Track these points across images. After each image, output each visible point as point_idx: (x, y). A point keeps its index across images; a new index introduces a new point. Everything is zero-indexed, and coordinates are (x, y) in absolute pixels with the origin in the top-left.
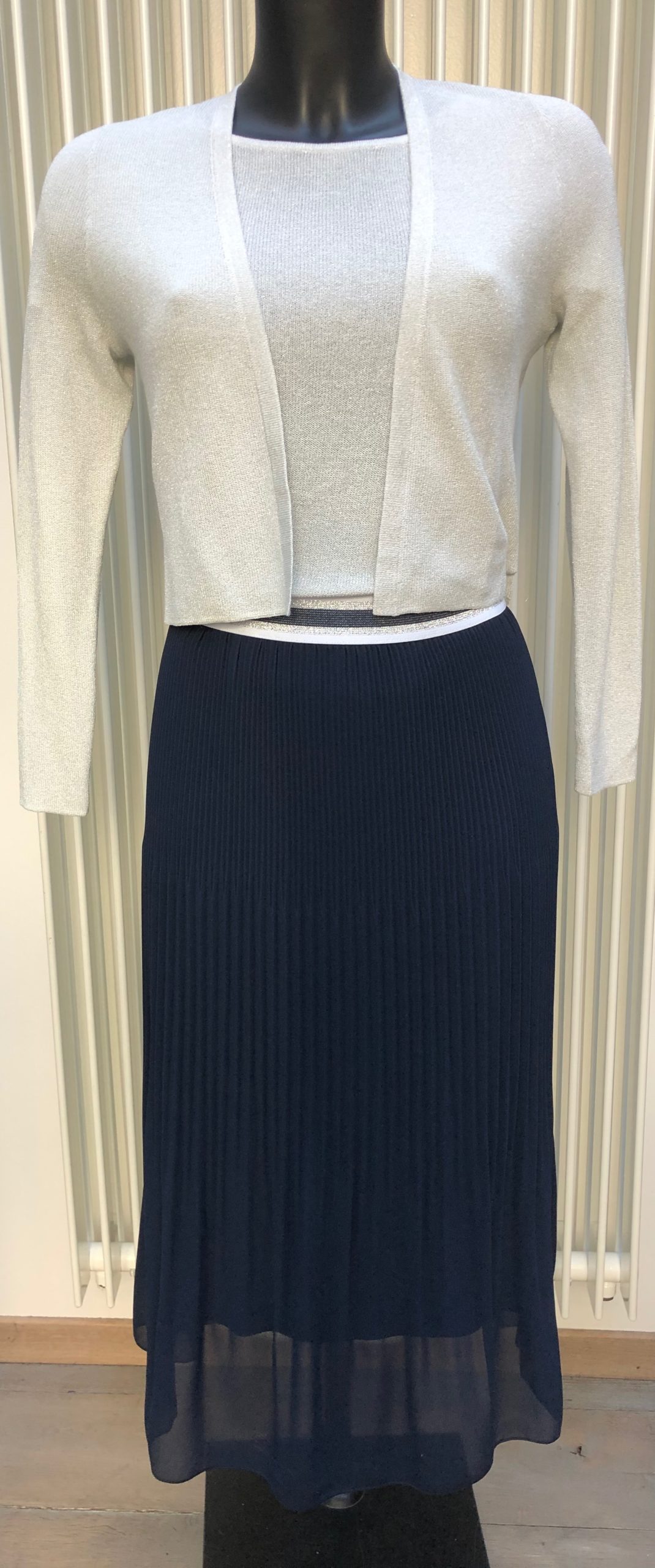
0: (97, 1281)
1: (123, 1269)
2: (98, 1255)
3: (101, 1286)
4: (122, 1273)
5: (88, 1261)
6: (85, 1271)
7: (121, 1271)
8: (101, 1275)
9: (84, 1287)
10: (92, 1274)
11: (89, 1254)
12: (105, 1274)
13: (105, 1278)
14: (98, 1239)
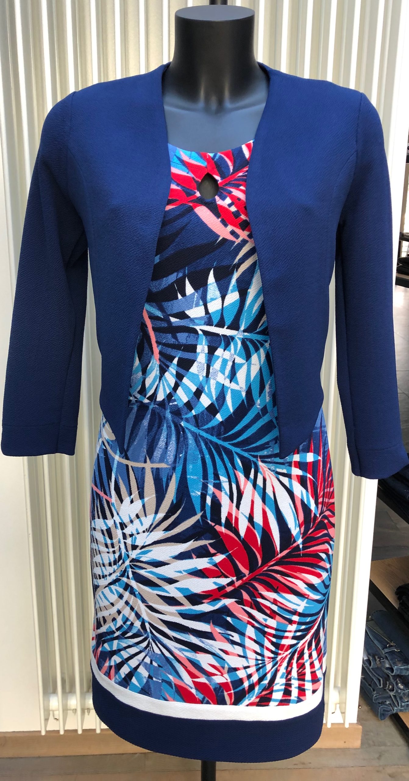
0: (54, 716)
1: (68, 708)
2: (55, 702)
3: (56, 719)
4: (69, 711)
5: (49, 706)
6: (47, 712)
7: (68, 710)
8: (56, 713)
9: (46, 720)
10: (51, 713)
11: (49, 701)
12: (59, 713)
13: (59, 714)
14: (55, 691)
